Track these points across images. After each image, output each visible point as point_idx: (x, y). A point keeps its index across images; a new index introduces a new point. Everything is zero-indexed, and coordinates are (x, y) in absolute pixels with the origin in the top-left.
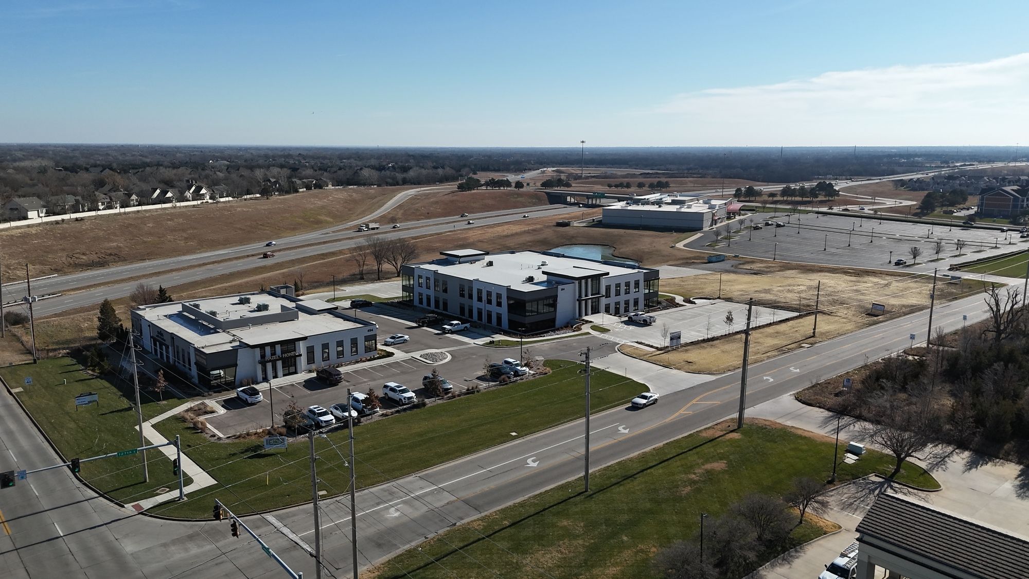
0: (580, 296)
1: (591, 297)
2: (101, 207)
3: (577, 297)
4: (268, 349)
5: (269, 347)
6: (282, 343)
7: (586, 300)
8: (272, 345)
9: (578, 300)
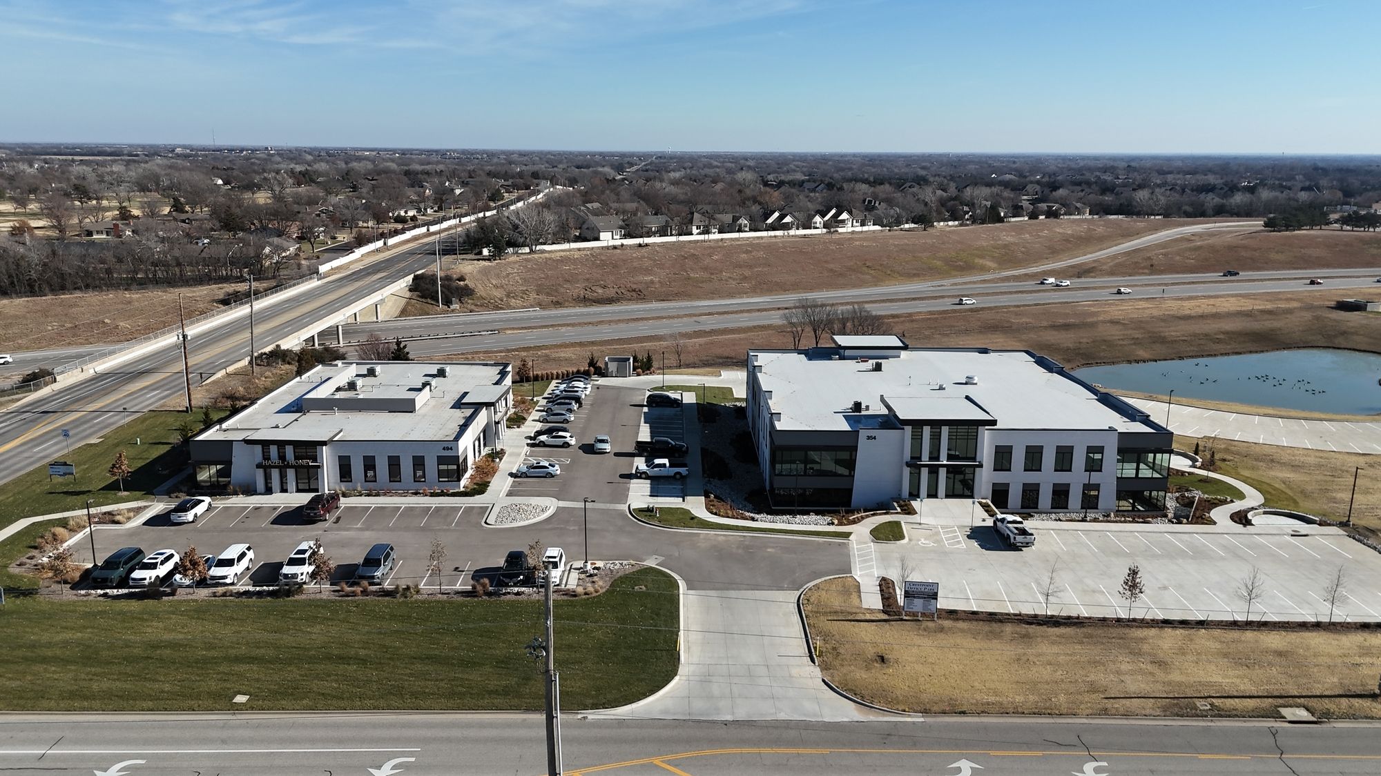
0: (916, 457)
1: (945, 462)
2: (695, 231)
3: (907, 456)
4: (274, 450)
5: (276, 446)
6: (297, 444)
7: (934, 470)
8: (281, 444)
9: (908, 465)
